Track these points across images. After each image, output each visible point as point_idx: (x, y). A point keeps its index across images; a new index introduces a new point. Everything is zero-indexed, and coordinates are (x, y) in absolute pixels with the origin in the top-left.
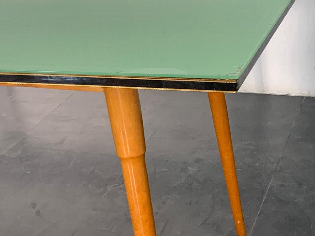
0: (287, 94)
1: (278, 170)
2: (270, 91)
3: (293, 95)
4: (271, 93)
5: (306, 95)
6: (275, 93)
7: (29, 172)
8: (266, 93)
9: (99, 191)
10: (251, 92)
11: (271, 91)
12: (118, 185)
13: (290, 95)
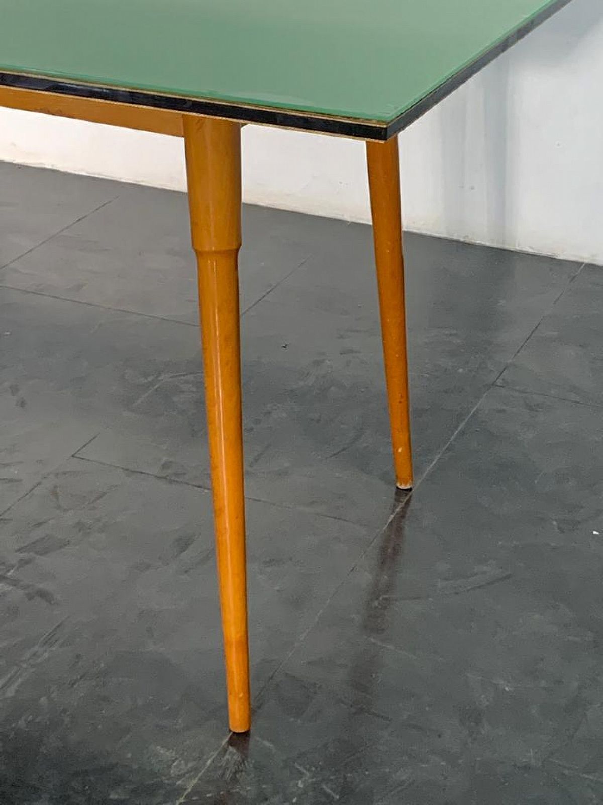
0: (549, 254)
1: (499, 384)
2: (517, 245)
3: (561, 257)
4: (518, 248)
5: (586, 261)
6: (527, 249)
7: (8, 333)
8: (509, 247)
9: (146, 381)
10: (478, 242)
11: (519, 245)
12: (184, 375)
13: (555, 257)
